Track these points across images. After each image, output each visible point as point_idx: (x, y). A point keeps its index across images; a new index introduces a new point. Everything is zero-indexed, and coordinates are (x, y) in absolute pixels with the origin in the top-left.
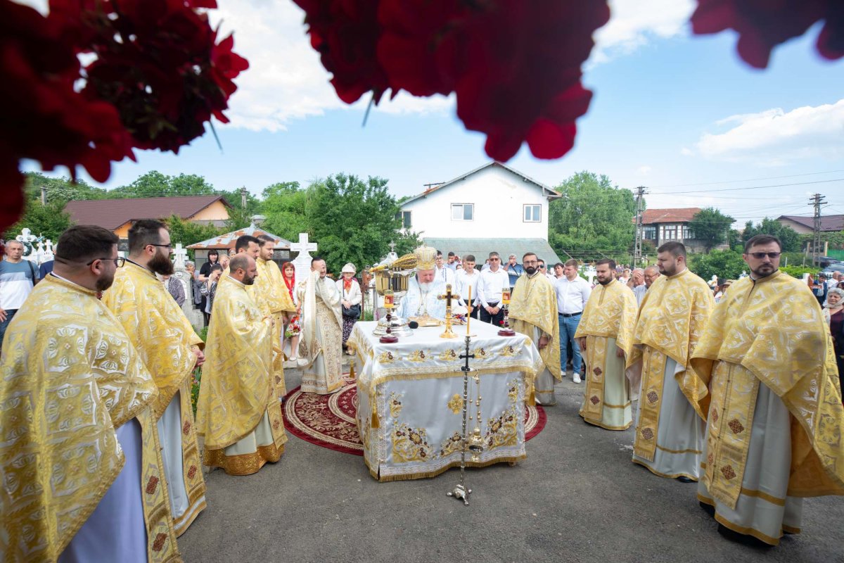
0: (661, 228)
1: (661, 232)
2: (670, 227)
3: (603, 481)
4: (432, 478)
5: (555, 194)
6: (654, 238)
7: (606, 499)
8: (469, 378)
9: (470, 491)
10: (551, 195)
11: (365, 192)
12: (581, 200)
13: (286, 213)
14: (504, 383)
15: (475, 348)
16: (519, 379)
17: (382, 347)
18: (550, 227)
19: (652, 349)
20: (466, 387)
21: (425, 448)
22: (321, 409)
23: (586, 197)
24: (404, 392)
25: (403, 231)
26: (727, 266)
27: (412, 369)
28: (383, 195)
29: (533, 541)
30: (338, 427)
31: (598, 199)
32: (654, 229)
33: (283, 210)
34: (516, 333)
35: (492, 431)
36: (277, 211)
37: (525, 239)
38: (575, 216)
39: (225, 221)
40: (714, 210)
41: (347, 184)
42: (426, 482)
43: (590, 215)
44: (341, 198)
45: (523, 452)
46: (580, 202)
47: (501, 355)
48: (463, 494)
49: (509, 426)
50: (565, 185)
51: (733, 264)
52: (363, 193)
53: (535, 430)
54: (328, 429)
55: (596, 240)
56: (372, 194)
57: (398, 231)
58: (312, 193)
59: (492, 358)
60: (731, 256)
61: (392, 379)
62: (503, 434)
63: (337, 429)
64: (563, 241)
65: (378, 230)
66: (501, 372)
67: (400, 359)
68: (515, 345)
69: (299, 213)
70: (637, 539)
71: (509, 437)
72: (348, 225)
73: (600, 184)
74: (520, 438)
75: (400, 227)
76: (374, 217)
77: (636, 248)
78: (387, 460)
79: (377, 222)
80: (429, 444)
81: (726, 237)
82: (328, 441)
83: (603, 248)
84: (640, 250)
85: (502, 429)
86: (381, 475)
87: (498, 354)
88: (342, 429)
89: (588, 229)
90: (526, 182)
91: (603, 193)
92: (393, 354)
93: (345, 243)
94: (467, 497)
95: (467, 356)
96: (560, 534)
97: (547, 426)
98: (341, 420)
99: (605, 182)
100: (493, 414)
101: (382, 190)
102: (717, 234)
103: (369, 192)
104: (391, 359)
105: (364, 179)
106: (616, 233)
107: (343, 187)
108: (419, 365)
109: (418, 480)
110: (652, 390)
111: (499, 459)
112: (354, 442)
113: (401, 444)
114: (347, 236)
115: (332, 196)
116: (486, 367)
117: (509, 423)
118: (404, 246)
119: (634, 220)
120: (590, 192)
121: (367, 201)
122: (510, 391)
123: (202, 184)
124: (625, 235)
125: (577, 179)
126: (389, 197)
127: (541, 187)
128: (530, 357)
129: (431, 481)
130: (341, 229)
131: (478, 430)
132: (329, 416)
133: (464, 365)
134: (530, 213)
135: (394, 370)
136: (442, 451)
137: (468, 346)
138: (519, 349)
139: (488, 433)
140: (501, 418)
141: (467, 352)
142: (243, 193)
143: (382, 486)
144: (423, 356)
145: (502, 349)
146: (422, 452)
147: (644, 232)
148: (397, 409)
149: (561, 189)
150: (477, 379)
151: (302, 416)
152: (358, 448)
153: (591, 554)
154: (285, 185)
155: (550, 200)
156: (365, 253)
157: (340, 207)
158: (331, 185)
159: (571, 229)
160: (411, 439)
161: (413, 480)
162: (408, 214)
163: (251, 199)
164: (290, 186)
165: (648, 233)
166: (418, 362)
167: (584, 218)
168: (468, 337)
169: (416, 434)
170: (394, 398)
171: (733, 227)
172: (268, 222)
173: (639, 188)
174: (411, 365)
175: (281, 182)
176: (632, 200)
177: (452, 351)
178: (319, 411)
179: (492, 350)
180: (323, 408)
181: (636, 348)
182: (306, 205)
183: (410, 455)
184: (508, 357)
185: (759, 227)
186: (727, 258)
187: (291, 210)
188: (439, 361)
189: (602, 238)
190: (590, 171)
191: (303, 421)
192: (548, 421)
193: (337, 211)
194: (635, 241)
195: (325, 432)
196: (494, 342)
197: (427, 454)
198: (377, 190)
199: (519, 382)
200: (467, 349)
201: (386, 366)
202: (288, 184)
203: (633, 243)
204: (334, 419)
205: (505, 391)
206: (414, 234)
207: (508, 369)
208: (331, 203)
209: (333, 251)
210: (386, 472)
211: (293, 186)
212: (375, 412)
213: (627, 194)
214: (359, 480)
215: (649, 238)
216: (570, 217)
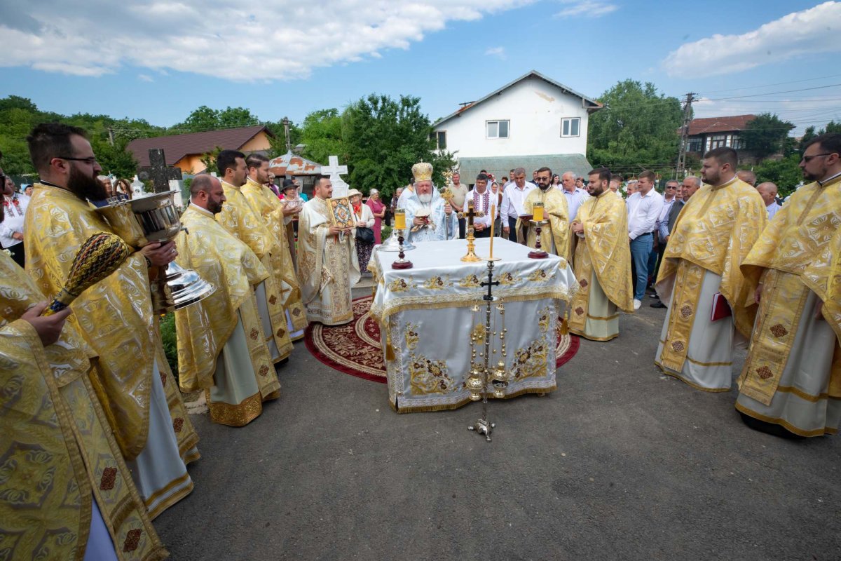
0: (709, 139)
1: (708, 143)
2: (719, 138)
3: (642, 416)
4: (453, 410)
5: (596, 105)
6: (700, 150)
7: (646, 437)
8: (492, 308)
9: (493, 425)
10: (591, 107)
11: (398, 113)
12: (623, 112)
13: (324, 140)
14: (532, 311)
15: (502, 272)
16: (551, 307)
17: (394, 273)
18: (589, 142)
19: (689, 264)
20: (488, 318)
21: (446, 380)
22: (347, 333)
23: (629, 108)
24: (420, 323)
25: (437, 152)
26: (781, 176)
27: (429, 298)
28: (415, 114)
29: (561, 487)
30: (363, 351)
31: (641, 109)
32: (701, 140)
33: (321, 136)
34: (550, 255)
35: (520, 362)
36: (316, 138)
37: (561, 155)
38: (616, 129)
39: (268, 151)
40: (772, 116)
41: (380, 105)
42: (447, 413)
43: (632, 127)
44: (374, 120)
45: (553, 383)
46: (621, 114)
47: (531, 280)
48: (485, 429)
49: (538, 356)
50: (607, 96)
51: (788, 174)
52: (396, 114)
53: (567, 355)
54: (352, 354)
55: (636, 155)
56: (405, 115)
57: (432, 152)
58: (347, 118)
59: (520, 284)
60: (787, 166)
61: (407, 309)
62: (531, 364)
63: (361, 354)
64: (602, 156)
65: (412, 152)
66: (531, 299)
67: (415, 286)
68: (548, 268)
69: (337, 138)
70: (682, 489)
71: (539, 368)
72: (383, 148)
73: (644, 93)
74: (550, 368)
75: (434, 148)
76: (407, 139)
77: (679, 162)
78: (404, 392)
79: (411, 144)
80: (449, 376)
81: (781, 146)
82: (350, 366)
83: (643, 162)
84: (684, 163)
85: (530, 360)
86: (399, 407)
87: (527, 279)
88: (366, 354)
89: (629, 142)
90: (565, 94)
91: (648, 103)
92: (407, 281)
93: (380, 166)
94: (490, 433)
95: (490, 284)
96: (592, 479)
97: (580, 351)
98: (366, 344)
99: (650, 88)
100: (521, 344)
101: (415, 110)
102: (771, 143)
103: (402, 114)
104: (405, 286)
105: (396, 99)
106: (658, 146)
107: (376, 109)
108: (436, 293)
109: (438, 411)
110: (686, 304)
111: (526, 390)
112: (376, 368)
113: (419, 376)
114: (382, 160)
115: (366, 119)
116: (514, 294)
117: (539, 353)
118: (439, 167)
119: (680, 131)
120: (634, 102)
121: (401, 122)
122: (540, 320)
123: (248, 117)
124: (669, 148)
125: (620, 88)
126: (422, 117)
127: (581, 98)
128: (565, 283)
129: (451, 413)
130: (376, 152)
131: (501, 364)
132: (354, 339)
133: (487, 293)
134: (569, 128)
135: (408, 299)
136: (464, 383)
137: (490, 272)
138: (552, 273)
139: (515, 365)
140: (530, 349)
141: (490, 279)
142: (285, 123)
143: (401, 418)
144: (440, 283)
145: (532, 273)
146: (442, 384)
147: (689, 144)
148: (413, 340)
149: (602, 100)
150: (502, 309)
151: (328, 340)
152: (380, 375)
153: (628, 506)
154: (324, 113)
155: (590, 112)
156: (400, 175)
157: (374, 129)
158: (363, 107)
159: (610, 144)
160: (430, 371)
161: (435, 412)
162: (443, 135)
163: (294, 128)
164: (330, 113)
165: (693, 145)
166: (435, 290)
167: (625, 131)
168: (491, 262)
169: (436, 366)
170: (410, 328)
171: (791, 134)
172: (307, 150)
173: (688, 95)
174: (427, 293)
175: (321, 110)
176: (679, 108)
177: (475, 277)
178: (345, 334)
179: (520, 274)
180: (349, 331)
181: (668, 262)
182: (343, 130)
183: (430, 388)
184: (538, 282)
185: (821, 133)
186: (782, 168)
187: (329, 136)
188: (459, 288)
189: (643, 151)
190: (634, 79)
191: (329, 345)
192: (581, 345)
193: (371, 134)
194: (678, 154)
195: (348, 357)
196: (523, 265)
197: (447, 386)
198: (410, 110)
199: (552, 310)
200: (490, 275)
201: (399, 295)
202: (327, 112)
203: (676, 156)
204: (360, 343)
205: (535, 319)
206: (449, 155)
207: (539, 295)
208: (364, 126)
209: (368, 175)
210: (404, 403)
211: (332, 113)
212: (389, 343)
213: (674, 103)
214: (378, 410)
215: (695, 150)
216: (611, 130)
